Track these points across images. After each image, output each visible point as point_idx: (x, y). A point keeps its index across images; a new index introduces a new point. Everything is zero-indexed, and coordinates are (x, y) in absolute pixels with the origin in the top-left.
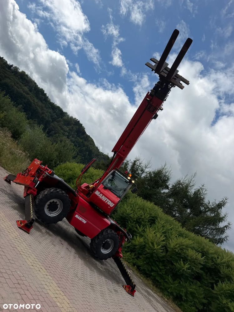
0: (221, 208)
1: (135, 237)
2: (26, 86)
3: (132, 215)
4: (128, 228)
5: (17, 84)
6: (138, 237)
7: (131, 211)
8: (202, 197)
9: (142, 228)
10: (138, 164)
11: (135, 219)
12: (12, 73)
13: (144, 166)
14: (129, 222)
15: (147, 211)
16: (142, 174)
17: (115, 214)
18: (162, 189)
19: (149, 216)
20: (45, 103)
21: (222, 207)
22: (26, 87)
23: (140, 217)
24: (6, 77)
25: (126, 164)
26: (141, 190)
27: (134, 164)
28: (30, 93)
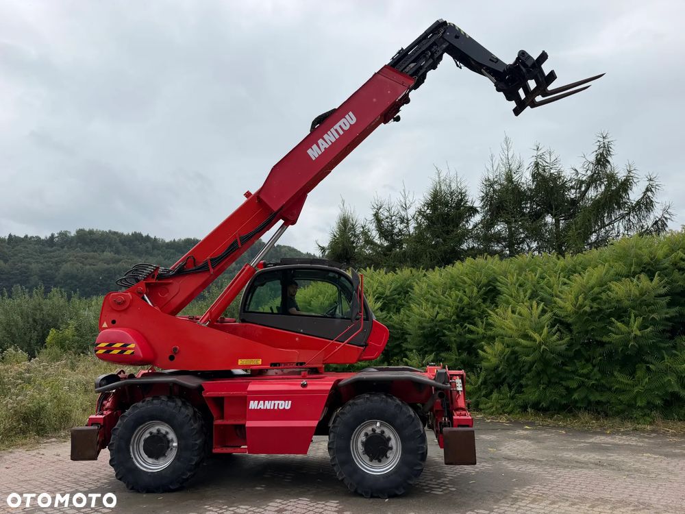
0: (608, 162)
1: (480, 352)
2: (103, 251)
3: (441, 316)
4: (454, 346)
5: (86, 259)
6: (485, 347)
7: (434, 307)
8: (552, 171)
9: (481, 323)
10: (386, 214)
11: (454, 317)
12: (63, 247)
13: (399, 207)
14: (447, 332)
15: (465, 282)
16: (407, 227)
17: (409, 340)
18: (467, 222)
19: (475, 290)
20: (160, 252)
21: (609, 158)
22: (105, 253)
23: (460, 305)
24: (57, 263)
25: (365, 233)
26: (429, 256)
27: (378, 220)
28: (121, 257)
